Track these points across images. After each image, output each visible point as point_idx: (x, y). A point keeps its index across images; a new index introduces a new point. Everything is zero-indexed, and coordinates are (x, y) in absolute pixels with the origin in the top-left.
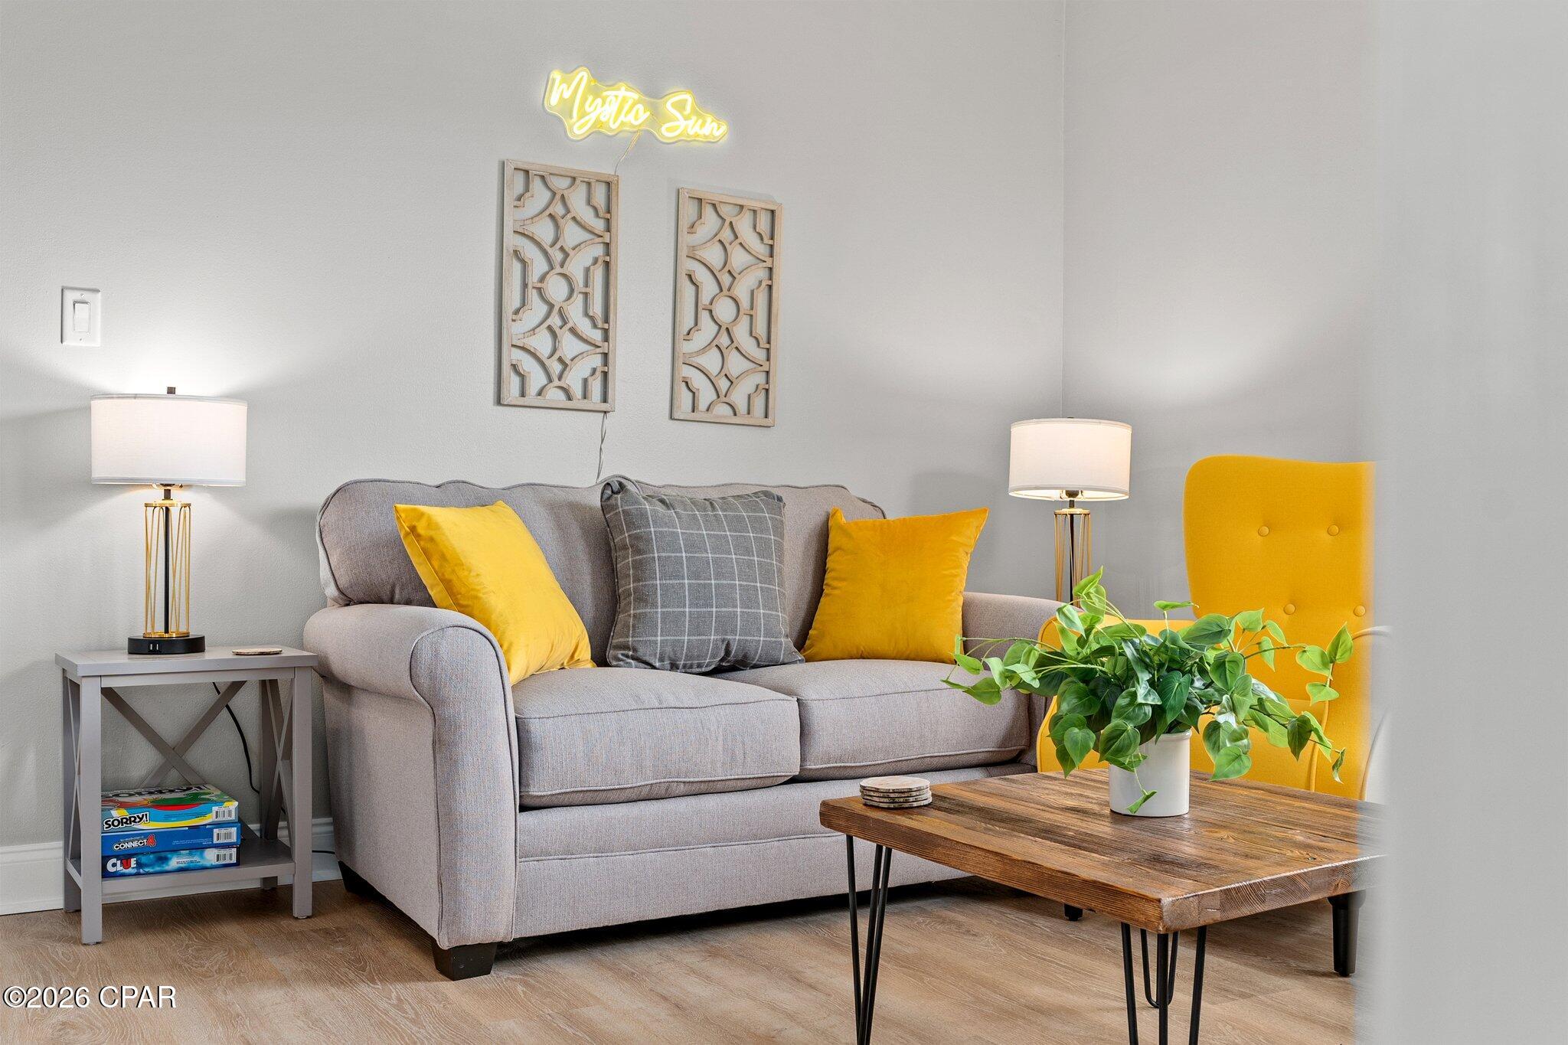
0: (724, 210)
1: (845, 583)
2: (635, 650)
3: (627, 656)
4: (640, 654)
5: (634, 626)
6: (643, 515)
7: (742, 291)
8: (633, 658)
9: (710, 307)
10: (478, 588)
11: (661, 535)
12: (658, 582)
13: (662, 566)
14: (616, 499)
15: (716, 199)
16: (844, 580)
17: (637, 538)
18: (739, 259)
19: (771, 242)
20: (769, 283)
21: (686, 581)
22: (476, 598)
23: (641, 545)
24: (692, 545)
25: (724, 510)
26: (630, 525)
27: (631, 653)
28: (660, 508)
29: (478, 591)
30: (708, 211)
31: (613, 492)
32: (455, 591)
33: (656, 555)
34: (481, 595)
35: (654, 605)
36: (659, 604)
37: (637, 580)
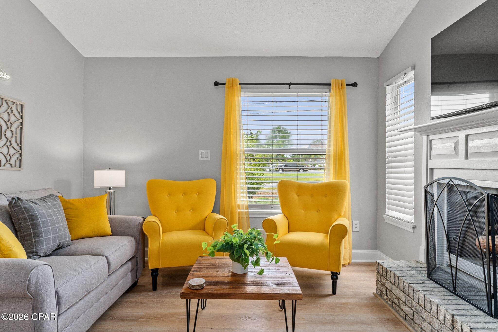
0: (9, 103)
1: (75, 218)
2: (37, 252)
3: (33, 255)
4: (38, 254)
5: (35, 245)
6: (32, 208)
7: (13, 129)
8: (35, 255)
9: (5, 133)
10: (10, 246)
11: (40, 214)
12: (42, 229)
13: (43, 224)
14: (19, 203)
15: (7, 99)
16: (74, 217)
17: (32, 216)
18: (13, 119)
19: (22, 114)
20: (21, 126)
21: (50, 227)
22: (11, 250)
23: (34, 218)
24: (49, 216)
25: (50, 202)
26: (27, 211)
27: (35, 254)
28: (34, 205)
29: (10, 247)
30: (4, 103)
31: (15, 201)
32: (2, 249)
33: (40, 220)
34: (12, 249)
35: (42, 237)
36: (44, 236)
37: (34, 229)
